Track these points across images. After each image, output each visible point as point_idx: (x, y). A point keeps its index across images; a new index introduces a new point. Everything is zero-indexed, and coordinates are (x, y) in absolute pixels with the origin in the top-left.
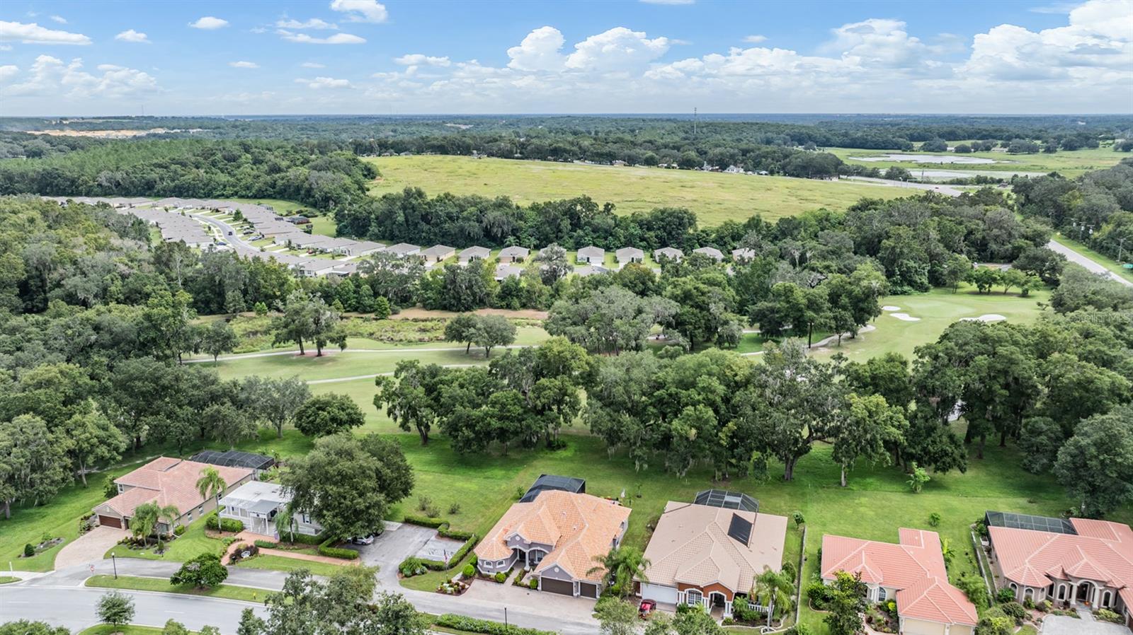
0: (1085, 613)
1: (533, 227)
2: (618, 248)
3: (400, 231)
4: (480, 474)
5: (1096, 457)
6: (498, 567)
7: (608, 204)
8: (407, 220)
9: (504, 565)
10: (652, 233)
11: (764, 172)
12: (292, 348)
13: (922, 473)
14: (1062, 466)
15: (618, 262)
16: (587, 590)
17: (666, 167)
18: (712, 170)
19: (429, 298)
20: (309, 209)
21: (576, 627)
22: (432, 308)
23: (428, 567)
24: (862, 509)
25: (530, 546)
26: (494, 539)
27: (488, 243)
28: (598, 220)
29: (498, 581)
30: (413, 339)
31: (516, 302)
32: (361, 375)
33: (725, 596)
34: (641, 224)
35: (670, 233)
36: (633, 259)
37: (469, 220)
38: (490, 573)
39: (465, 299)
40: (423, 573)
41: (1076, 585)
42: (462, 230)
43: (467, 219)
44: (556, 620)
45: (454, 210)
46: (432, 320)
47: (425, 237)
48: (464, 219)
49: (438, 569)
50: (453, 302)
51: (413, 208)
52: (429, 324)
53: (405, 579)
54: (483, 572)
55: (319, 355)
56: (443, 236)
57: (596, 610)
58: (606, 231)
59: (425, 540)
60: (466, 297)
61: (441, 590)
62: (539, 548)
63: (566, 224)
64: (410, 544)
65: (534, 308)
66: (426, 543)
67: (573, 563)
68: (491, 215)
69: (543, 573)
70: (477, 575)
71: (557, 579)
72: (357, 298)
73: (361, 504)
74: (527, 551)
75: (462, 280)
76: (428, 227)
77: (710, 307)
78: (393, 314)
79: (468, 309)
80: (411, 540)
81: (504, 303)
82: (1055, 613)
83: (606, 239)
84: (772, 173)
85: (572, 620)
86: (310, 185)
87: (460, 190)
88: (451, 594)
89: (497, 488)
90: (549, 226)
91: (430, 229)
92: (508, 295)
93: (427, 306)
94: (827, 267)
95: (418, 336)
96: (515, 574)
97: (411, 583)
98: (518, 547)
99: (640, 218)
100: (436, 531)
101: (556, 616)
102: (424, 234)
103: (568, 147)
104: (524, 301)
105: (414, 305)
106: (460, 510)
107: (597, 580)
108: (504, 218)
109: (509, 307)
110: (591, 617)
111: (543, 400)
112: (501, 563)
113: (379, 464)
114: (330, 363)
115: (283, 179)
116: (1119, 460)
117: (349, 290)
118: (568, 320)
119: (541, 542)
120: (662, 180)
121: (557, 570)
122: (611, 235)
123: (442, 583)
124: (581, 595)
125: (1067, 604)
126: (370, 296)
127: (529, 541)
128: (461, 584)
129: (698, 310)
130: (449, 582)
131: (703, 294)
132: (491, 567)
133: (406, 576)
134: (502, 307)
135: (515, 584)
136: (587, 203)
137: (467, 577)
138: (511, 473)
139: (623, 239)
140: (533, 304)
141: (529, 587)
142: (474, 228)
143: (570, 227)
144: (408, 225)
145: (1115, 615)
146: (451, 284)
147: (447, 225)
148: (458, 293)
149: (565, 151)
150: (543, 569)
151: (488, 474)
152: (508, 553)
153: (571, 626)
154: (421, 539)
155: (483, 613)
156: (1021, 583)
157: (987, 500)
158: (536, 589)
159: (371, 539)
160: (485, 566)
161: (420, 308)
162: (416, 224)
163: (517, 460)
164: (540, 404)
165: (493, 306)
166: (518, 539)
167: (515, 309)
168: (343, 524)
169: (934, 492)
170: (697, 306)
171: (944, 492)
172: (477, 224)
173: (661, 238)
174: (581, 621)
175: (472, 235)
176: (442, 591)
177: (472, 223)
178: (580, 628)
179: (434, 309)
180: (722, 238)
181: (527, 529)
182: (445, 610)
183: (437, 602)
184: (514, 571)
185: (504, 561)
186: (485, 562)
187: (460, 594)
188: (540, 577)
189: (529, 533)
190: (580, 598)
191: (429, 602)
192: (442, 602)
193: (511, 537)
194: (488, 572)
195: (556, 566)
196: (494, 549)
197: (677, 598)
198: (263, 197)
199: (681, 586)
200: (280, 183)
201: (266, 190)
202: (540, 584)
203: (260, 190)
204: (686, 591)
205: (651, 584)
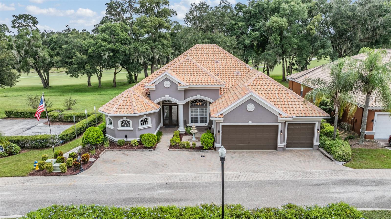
6: (141, 127)
9: (150, 125)
23: (23, 145)
25: (186, 93)
29: (148, 145)
38: (129, 139)
44: (296, 183)
49: (41, 144)
54: (116, 140)
59: (29, 127)
61: (41, 169)
62: (199, 97)
69: (226, 117)
70: (107, 145)
71: (250, 123)
74: (181, 102)
85: (325, 177)
88: (62, 173)
96: (166, 138)
98: (167, 98)
112: (145, 122)
119: (203, 86)
121: (251, 107)
124: (287, 146)
127: (184, 84)
128: (80, 157)
130: (58, 155)
132: (131, 128)
135: (174, 146)
137: (89, 150)
150: (225, 111)
155: (135, 195)
158: (213, 148)
166: (167, 84)
176: (43, 172)
181: (177, 73)
182: (44, 202)
183: (27, 191)
184: (162, 136)
185: (149, 118)
186: (119, 122)
187: (78, 171)
188: (221, 124)
189: (183, 77)
190: (288, 150)
191: (7, 193)
192: (39, 189)
193: (156, 84)
194: (126, 137)
195: (251, 101)
196: (134, 100)
202: (220, 137)
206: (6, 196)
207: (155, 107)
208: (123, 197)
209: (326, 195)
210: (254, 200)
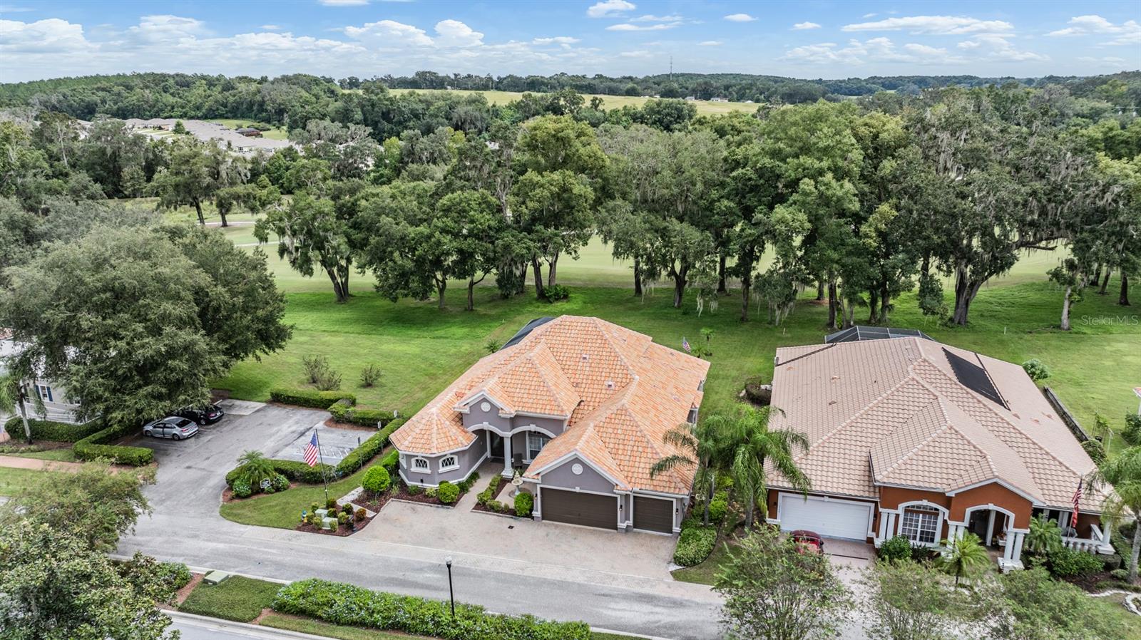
4: (426, 334)
6: (442, 470)
7: (596, 99)
8: (366, 118)
9: (456, 466)
11: (750, 102)
12: (186, 215)
16: (651, 513)
20: (262, 124)
21: (636, 606)
23: (291, 476)
25: (513, 422)
26: (437, 414)
28: (586, 114)
29: (445, 500)
33: (1012, 516)
34: (634, 118)
37: (437, 116)
38: (426, 485)
40: (278, 490)
42: (429, 128)
43: (435, 116)
44: (581, 589)
45: (420, 107)
48: (431, 116)
49: (313, 478)
51: (372, 103)
53: (237, 501)
54: (409, 483)
55: (225, 224)
57: (677, 560)
59: (302, 429)
61: (309, 523)
62: (533, 428)
64: (271, 436)
66: (302, 435)
67: (614, 454)
68: (462, 110)
69: (545, 477)
70: (396, 491)
71: (577, 490)
73: (150, 347)
74: (507, 435)
75: (421, 149)
76: (390, 126)
80: (275, 429)
84: (757, 102)
85: (624, 587)
86: (263, 98)
88: (331, 532)
89: (453, 350)
91: (392, 129)
96: (482, 485)
97: (245, 512)
98: (486, 425)
99: (632, 112)
100: (327, 415)
101: (581, 579)
106: (382, 380)
108: (477, 114)
110: (671, 579)
111: (531, 205)
112: (449, 462)
113: (203, 279)
114: (236, 232)
115: (234, 96)
121: (577, 469)
123: (315, 508)
124: (635, 526)
127: (509, 411)
128: (356, 508)
130: (331, 505)
132: (427, 471)
133: (238, 496)
135: (482, 506)
137: (374, 496)
138: (477, 330)
141: (512, 513)
144: (367, 125)
146: (408, 156)
147: (412, 123)
150: (543, 470)
151: (441, 333)
152: (464, 440)
153: (623, 605)
154: (294, 428)
155: (399, 575)
158: (529, 516)
159: (192, 428)
160: (414, 469)
162: (376, 124)
163: (489, 316)
164: (525, 211)
166: (485, 407)
168: (114, 391)
172: (448, 122)
174: (647, 590)
176: (311, 526)
177: (441, 119)
178: (647, 608)
181: (507, 385)
182: (308, 570)
183: (293, 552)
184: (478, 481)
185: (456, 458)
186: (413, 461)
187: (350, 532)
188: (539, 487)
189: (512, 394)
190: (635, 532)
191: (274, 551)
192: (306, 552)
193: (471, 404)
194: (422, 481)
195: (576, 460)
196: (435, 430)
197: (876, 528)
198: (215, 117)
199: (889, 495)
200: (231, 99)
201: (218, 109)
202: (538, 502)
203: (210, 109)
204: (902, 507)
205: (805, 493)
206: (273, 554)
207: (464, 441)
208: (387, 576)
209: (597, 610)
210: (516, 603)
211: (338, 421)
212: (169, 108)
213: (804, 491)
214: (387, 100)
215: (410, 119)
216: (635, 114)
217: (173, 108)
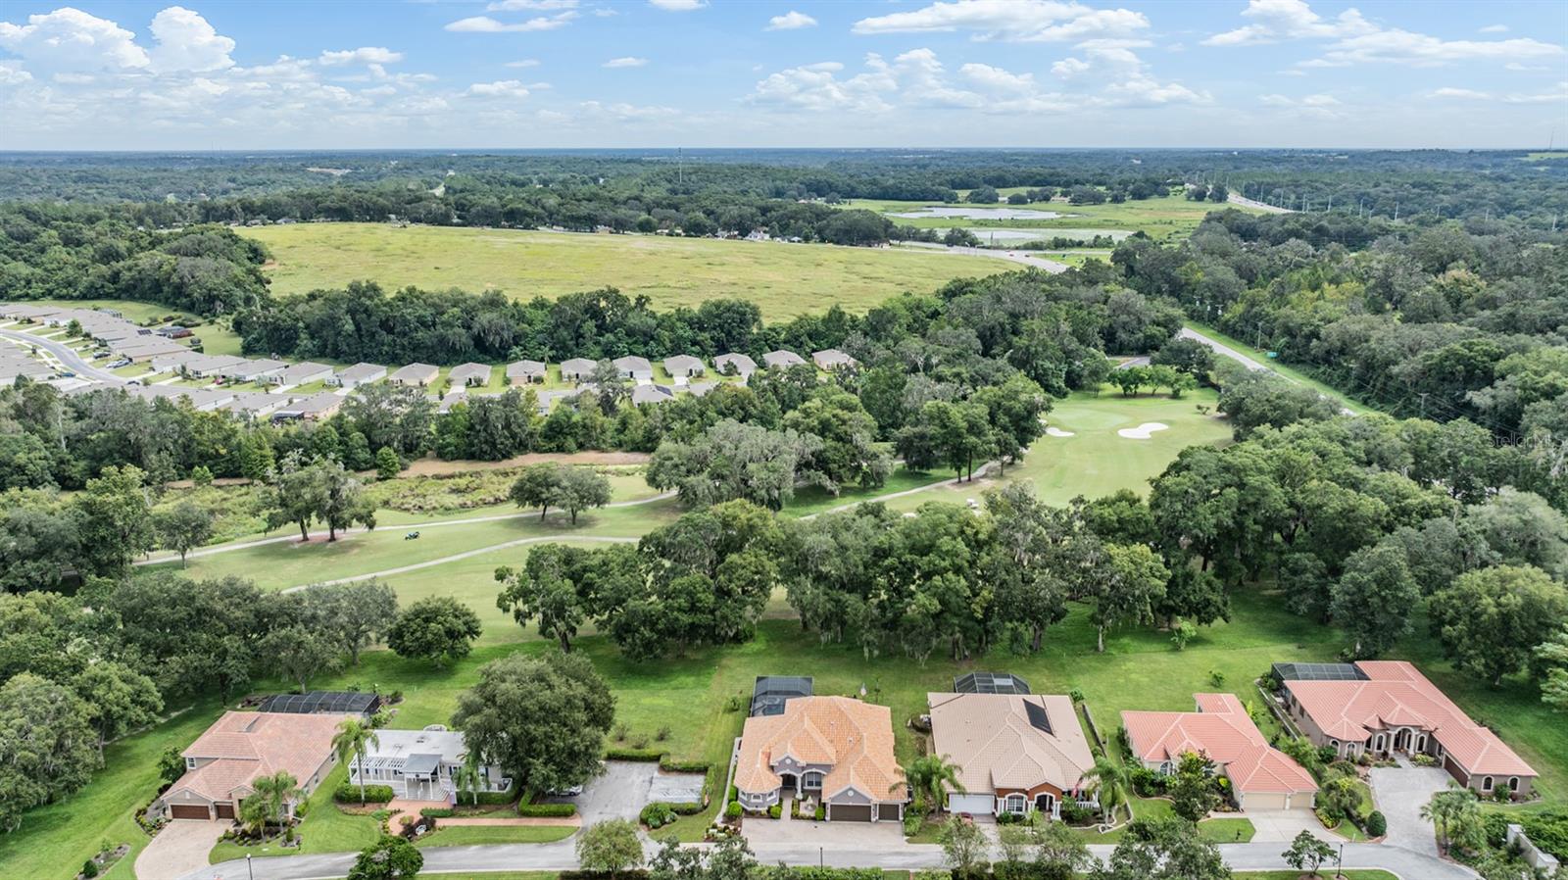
0: (1402, 761)
1: (542, 332)
2: (663, 356)
3: (348, 345)
4: (665, 685)
5: (1378, 594)
6: (769, 799)
7: (641, 297)
8: (358, 329)
9: (774, 796)
10: (707, 335)
11: (796, 239)
12: (290, 532)
13: (1187, 626)
14: (1340, 606)
15: (671, 376)
16: (888, 812)
17: (668, 235)
18: (728, 237)
19: (449, 445)
20: (185, 315)
21: (896, 857)
22: (455, 457)
23: (678, 812)
24: (1133, 676)
25: (803, 768)
26: (758, 766)
27: (480, 356)
28: (633, 320)
29: (772, 815)
30: (452, 506)
31: (571, 442)
32: (412, 564)
33: (1054, 796)
34: (691, 323)
35: (729, 333)
36: (691, 371)
37: (451, 326)
38: (759, 809)
39: (502, 443)
40: (674, 821)
41: (1393, 733)
42: (442, 340)
43: (448, 325)
44: (867, 853)
45: (428, 313)
46: (461, 475)
47: (387, 353)
48: (445, 324)
49: (688, 812)
50: (485, 447)
51: (366, 311)
52: (462, 482)
53: (653, 830)
54: (749, 809)
55: (333, 539)
56: (414, 350)
57: (907, 834)
58: (645, 334)
59: (647, 778)
60: (502, 440)
61: (709, 837)
62: (814, 770)
63: (590, 326)
64: (631, 785)
65: (594, 448)
66: (651, 782)
67: (866, 782)
68: (485, 318)
69: (833, 800)
70: (744, 814)
71: (851, 804)
72: (342, 451)
73: (578, 743)
74: (799, 776)
75: (496, 417)
76: (391, 337)
77: (854, 437)
78: (403, 469)
79: (507, 456)
80: (630, 781)
81: (553, 445)
82: (1376, 765)
83: (646, 344)
84: (807, 239)
85: (886, 850)
86: (181, 278)
87: (432, 283)
89: (697, 701)
90: (566, 329)
91: (394, 341)
92: (559, 433)
93: (442, 455)
94: (958, 375)
95: (454, 500)
96: (787, 804)
97: (663, 835)
98: (788, 772)
99: (687, 316)
100: (656, 766)
101: (866, 849)
102: (386, 348)
103: (529, 208)
104: (581, 440)
105: (423, 455)
106: (672, 734)
107: (900, 798)
108: (502, 322)
109: (561, 449)
110: (906, 844)
111: (739, 583)
112: (771, 794)
113: (584, 690)
114: (356, 551)
115: (130, 269)
116: (1401, 595)
117: (332, 440)
118: (683, 468)
119: (818, 762)
120: (680, 255)
121: (851, 793)
122: (652, 338)
123: (705, 829)
124: (881, 818)
125: (1385, 754)
126: (364, 446)
127: (803, 763)
128: (730, 827)
129: (841, 444)
130: (714, 827)
131: (844, 422)
132: (761, 801)
133: (654, 827)
134: (550, 451)
135: (795, 817)
136: (613, 295)
137: (732, 819)
138: (702, 678)
139: (668, 345)
140: (594, 443)
141: (814, 819)
142: (459, 336)
143: (595, 330)
144: (360, 336)
145: (1431, 759)
146: (480, 424)
147: (420, 334)
148: (492, 434)
149: (526, 214)
150: (833, 796)
151: (674, 683)
152: (779, 783)
153: (891, 857)
154: (641, 778)
156: (1345, 739)
157: (1256, 650)
158: (824, 820)
159: (580, 787)
160: (753, 800)
161: (433, 459)
162: (373, 335)
164: (735, 588)
165: (537, 450)
166: (788, 761)
167: (570, 452)
169: (1199, 647)
170: (838, 438)
171: (1208, 646)
172: (464, 331)
173: (718, 341)
174: (897, 850)
175: (458, 347)
176: (711, 838)
177: (456, 330)
178: (901, 857)
179: (457, 458)
180: (797, 338)
184: (784, 802)
185: (774, 791)
186: (752, 795)
188: (830, 802)
189: (801, 753)
190: (880, 823)
193: (778, 759)
194: (757, 806)
195: (851, 789)
197: (996, 807)
198: (98, 297)
199: (1001, 792)
200: (126, 275)
201: (103, 286)
202: (828, 811)
203: (92, 286)
204: (1007, 796)
205: (964, 794)
211: (666, 769)
212: (23, 283)
213: (962, 792)
214: (385, 305)
215: (416, 330)
216: (691, 319)
217: (28, 282)
